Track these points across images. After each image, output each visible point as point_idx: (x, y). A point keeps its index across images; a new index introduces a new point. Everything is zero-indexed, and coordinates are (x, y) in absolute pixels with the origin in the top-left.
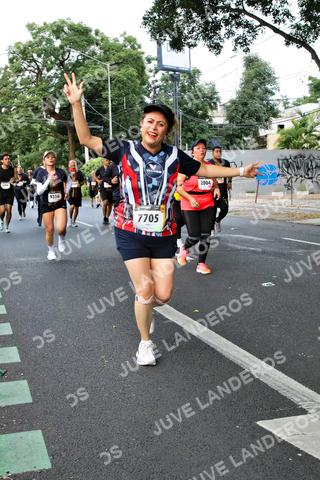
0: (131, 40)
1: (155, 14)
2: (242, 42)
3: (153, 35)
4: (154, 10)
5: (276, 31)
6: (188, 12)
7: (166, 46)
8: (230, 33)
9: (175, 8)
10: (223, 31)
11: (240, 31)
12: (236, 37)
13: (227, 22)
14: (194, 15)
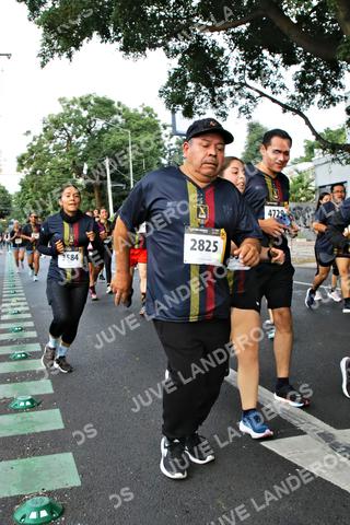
0: (148, 110)
1: (169, 88)
2: (245, 110)
3: (168, 106)
4: (168, 84)
5: (274, 101)
6: (197, 86)
7: (179, 114)
8: (234, 103)
9: (186, 83)
10: (228, 102)
11: (243, 102)
12: (239, 106)
13: (232, 94)
14: (204, 87)
